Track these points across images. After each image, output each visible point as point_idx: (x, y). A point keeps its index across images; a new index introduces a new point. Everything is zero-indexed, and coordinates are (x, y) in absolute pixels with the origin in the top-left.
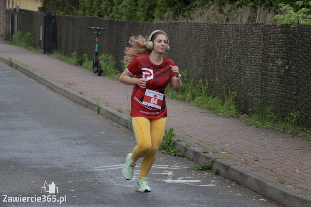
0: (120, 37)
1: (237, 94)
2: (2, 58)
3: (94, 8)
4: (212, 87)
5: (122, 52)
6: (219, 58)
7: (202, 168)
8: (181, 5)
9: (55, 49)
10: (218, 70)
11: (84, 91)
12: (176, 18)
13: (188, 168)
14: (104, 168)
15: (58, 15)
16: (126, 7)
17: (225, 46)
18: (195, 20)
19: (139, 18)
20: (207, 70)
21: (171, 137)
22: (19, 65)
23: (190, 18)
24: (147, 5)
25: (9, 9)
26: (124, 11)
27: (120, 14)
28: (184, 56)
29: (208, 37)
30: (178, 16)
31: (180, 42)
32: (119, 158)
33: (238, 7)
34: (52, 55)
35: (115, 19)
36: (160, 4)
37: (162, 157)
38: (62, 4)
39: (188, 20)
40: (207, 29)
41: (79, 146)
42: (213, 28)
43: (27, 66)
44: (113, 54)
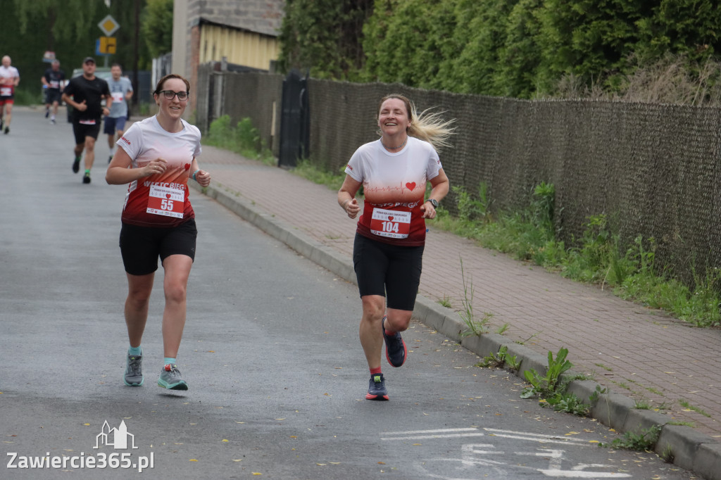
3: (396, 65)
4: (665, 255)
5: (455, 166)
6: (685, 188)
7: (634, 444)
8: (597, 61)
9: (303, 156)
10: (679, 215)
12: (586, 90)
13: (600, 445)
14: (402, 436)
15: (314, 79)
16: (470, 62)
17: (699, 158)
18: (631, 97)
19: (498, 88)
21: (563, 370)
22: (221, 190)
23: (618, 91)
24: (518, 59)
25: (205, 64)
26: (464, 73)
27: (455, 78)
28: (600, 179)
29: (658, 136)
30: (589, 86)
31: (592, 146)
32: (437, 413)
34: (296, 170)
35: (443, 91)
36: (548, 57)
37: (539, 414)
38: (323, 55)
39: (613, 95)
40: (658, 117)
41: (347, 382)
42: (673, 117)
43: (237, 195)
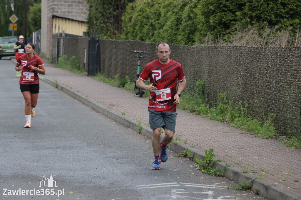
1: (276, 116)
2: (48, 80)
3: (136, 33)
4: (251, 109)
6: (259, 81)
7: (242, 188)
8: (220, 29)
9: (98, 72)
10: (257, 92)
11: (126, 112)
12: (216, 41)
13: (228, 188)
14: (146, 187)
15: (102, 39)
16: (168, 31)
17: (264, 68)
18: (235, 44)
19: (179, 41)
20: (246, 92)
21: (211, 157)
22: (65, 87)
23: (230, 41)
24: (187, 29)
25: (55, 34)
26: (165, 35)
27: (161, 38)
28: (223, 78)
29: (247, 60)
30: (218, 40)
31: (220, 65)
32: (160, 177)
33: (277, 31)
34: (95, 77)
36: (200, 28)
37: (202, 176)
38: (105, 29)
39: (227, 43)
40: (247, 52)
41: (122, 165)
42: (253, 52)
43: (71, 88)
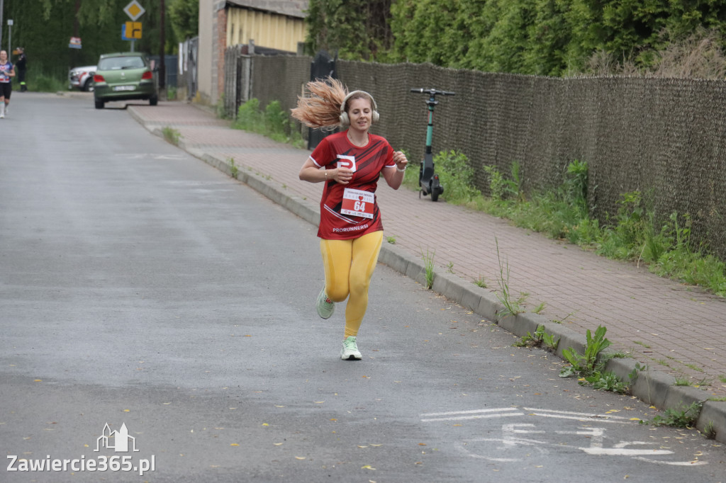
0: (483, 112)
2: (213, 158)
3: (426, 45)
4: (701, 231)
5: (487, 146)
6: (720, 163)
7: (675, 421)
8: (629, 37)
10: (715, 190)
11: (398, 237)
12: (618, 67)
13: (641, 422)
14: (442, 417)
15: (342, 60)
16: (501, 41)
18: (663, 73)
19: (528, 66)
20: (688, 191)
21: (601, 348)
22: (252, 174)
23: (651, 67)
24: (548, 37)
25: (231, 47)
26: (494, 51)
27: (485, 57)
28: (634, 155)
29: (692, 112)
30: (621, 63)
31: (625, 123)
32: (476, 393)
35: (474, 70)
36: (579, 34)
37: (579, 392)
38: (351, 36)
39: (645, 72)
40: (692, 93)
41: (385, 364)
42: (706, 92)
43: (268, 178)
44: (467, 151)
